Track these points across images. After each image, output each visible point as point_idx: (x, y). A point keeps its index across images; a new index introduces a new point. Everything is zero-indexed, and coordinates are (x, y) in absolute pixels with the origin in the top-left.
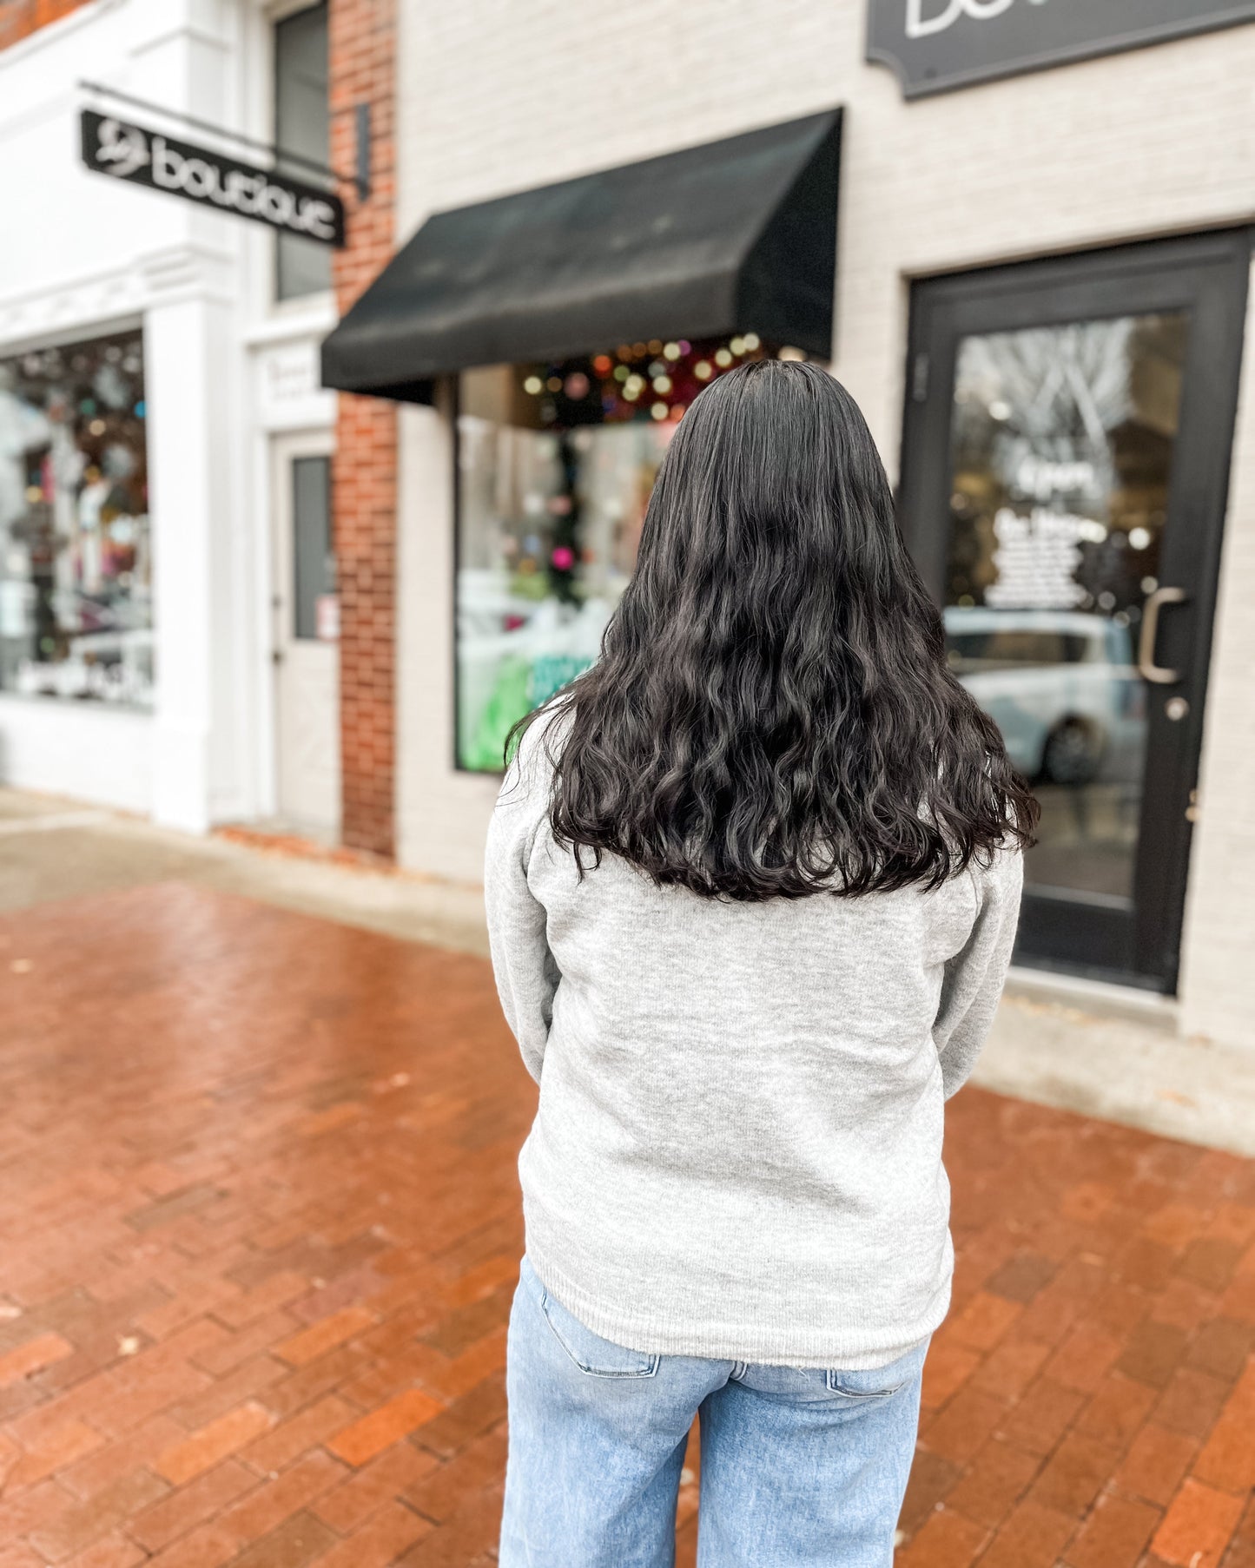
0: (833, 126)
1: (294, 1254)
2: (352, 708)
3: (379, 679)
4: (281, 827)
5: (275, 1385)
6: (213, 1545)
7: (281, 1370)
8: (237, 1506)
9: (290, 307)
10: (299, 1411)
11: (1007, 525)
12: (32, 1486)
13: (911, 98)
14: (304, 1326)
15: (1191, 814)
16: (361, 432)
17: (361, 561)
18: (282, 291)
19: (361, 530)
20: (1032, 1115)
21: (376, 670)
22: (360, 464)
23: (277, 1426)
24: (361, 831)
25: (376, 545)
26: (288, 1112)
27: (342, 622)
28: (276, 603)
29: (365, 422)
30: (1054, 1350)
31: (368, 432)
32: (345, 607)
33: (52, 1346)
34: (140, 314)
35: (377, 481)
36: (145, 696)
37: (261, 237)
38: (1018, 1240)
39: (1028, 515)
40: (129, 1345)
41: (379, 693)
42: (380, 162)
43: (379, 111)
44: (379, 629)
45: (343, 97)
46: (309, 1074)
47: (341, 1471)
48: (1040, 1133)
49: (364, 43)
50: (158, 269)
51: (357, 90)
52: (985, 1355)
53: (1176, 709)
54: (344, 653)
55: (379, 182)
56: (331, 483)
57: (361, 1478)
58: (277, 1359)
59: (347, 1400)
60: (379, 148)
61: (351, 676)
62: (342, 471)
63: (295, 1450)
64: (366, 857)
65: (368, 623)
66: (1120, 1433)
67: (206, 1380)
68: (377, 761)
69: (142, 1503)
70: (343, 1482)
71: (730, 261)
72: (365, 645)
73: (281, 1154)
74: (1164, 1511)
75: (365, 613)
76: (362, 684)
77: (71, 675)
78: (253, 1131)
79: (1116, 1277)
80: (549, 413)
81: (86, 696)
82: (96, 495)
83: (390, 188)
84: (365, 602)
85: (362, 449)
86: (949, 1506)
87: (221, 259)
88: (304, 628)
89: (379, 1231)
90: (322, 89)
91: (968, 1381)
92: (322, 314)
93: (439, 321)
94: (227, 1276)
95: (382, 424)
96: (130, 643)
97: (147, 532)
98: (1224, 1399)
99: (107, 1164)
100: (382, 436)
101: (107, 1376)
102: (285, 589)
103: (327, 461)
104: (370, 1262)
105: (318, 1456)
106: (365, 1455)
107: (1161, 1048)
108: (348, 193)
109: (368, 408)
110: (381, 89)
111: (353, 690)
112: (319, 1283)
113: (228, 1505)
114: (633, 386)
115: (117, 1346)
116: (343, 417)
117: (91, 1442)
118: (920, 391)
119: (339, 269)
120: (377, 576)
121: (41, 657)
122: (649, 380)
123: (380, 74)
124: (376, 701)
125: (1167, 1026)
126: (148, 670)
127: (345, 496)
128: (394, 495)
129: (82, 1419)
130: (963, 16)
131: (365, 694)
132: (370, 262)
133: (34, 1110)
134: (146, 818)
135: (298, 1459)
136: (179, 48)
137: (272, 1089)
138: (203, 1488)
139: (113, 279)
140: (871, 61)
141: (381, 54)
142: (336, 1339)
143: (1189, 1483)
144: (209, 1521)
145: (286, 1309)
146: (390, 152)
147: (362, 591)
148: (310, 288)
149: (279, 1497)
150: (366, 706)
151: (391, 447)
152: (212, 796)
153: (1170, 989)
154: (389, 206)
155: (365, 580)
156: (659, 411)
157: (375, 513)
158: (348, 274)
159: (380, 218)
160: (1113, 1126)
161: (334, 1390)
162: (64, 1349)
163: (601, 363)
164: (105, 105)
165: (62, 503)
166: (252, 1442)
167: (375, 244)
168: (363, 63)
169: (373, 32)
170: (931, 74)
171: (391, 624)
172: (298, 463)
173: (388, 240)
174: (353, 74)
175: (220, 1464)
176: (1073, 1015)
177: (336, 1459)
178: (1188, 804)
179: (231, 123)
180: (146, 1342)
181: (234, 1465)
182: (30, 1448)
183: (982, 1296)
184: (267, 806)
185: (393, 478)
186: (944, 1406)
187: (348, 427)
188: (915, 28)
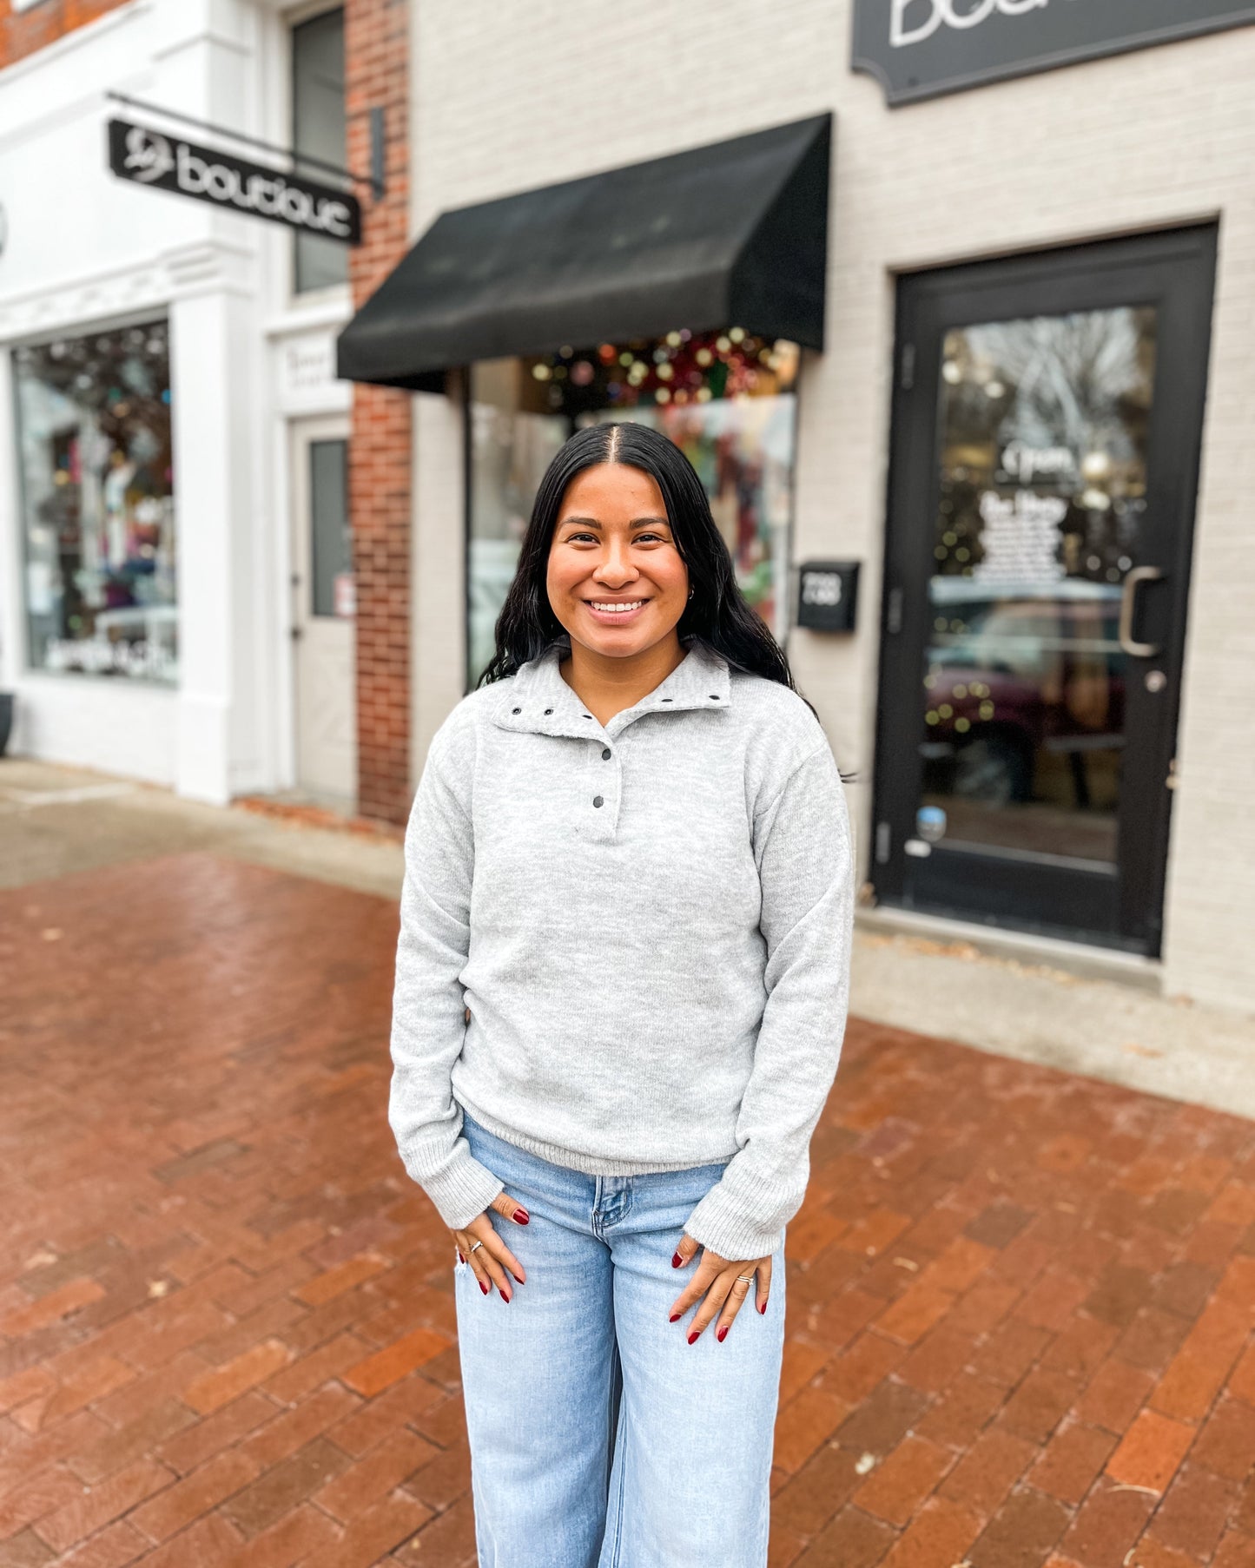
0: (822, 131)
1: (308, 1204)
2: (368, 682)
3: (395, 655)
4: (300, 798)
5: (294, 1324)
6: (237, 1467)
7: (300, 1311)
8: (258, 1433)
9: (308, 299)
10: (316, 1348)
11: (992, 506)
12: (69, 1416)
13: (894, 105)
14: (320, 1270)
15: (1172, 782)
16: (375, 418)
17: (376, 542)
18: (300, 285)
19: (376, 511)
20: (1013, 1070)
21: (391, 646)
22: (375, 449)
23: (295, 1362)
24: (377, 802)
25: (390, 526)
26: (308, 1071)
27: (359, 600)
28: (295, 581)
29: (379, 408)
30: (1024, 1293)
31: (382, 418)
32: (361, 586)
33: (86, 1288)
34: (165, 306)
35: (389, 465)
36: (168, 672)
37: (280, 237)
38: (996, 1190)
39: (1012, 498)
40: (158, 1289)
41: (395, 668)
42: (394, 163)
43: (393, 115)
44: (395, 608)
45: (358, 102)
46: (329, 1034)
47: (356, 1400)
48: (1024, 1089)
49: (378, 50)
50: (183, 264)
51: (371, 95)
52: (961, 1296)
53: (1155, 682)
54: (360, 629)
55: (393, 182)
56: (347, 467)
57: (372, 1408)
58: (296, 1301)
59: (361, 1338)
60: (393, 150)
61: (367, 652)
62: (358, 456)
63: (313, 1383)
64: (382, 826)
65: (385, 601)
66: (1083, 1367)
67: (230, 1319)
68: (391, 734)
69: (171, 1431)
70: (357, 1411)
71: (723, 261)
72: (381, 622)
73: (300, 1112)
74: (1120, 1438)
75: (381, 592)
76: (377, 660)
77: (95, 652)
78: (273, 1091)
79: (1088, 1224)
80: (556, 398)
81: (111, 672)
82: (121, 478)
83: (403, 188)
84: (381, 580)
85: (378, 435)
86: (918, 1433)
87: (244, 254)
88: (322, 606)
89: (392, 1183)
90: (340, 90)
91: (943, 1319)
92: (338, 306)
93: (449, 317)
94: (248, 1224)
95: (396, 411)
96: (154, 616)
97: (171, 513)
98: (1181, 1336)
99: (137, 1122)
100: (396, 422)
101: (139, 1317)
102: (304, 569)
103: (344, 445)
104: (383, 1211)
105: (333, 1386)
106: (377, 1387)
107: (1144, 1006)
108: (363, 192)
109: (381, 395)
110: (394, 94)
111: (368, 666)
112: (335, 1231)
113: (251, 1431)
114: (638, 372)
115: (147, 1289)
116: (358, 404)
117: (124, 1376)
118: (907, 381)
119: (355, 263)
120: (391, 556)
121: (68, 634)
122: (652, 366)
123: (393, 80)
124: (391, 676)
125: (1152, 986)
126: (172, 644)
127: (361, 480)
128: (408, 479)
129: (115, 1356)
130: (943, 25)
131: (380, 669)
132: (384, 258)
133: (69, 1071)
134: (169, 790)
135: (315, 1391)
136: (200, 53)
137: (290, 1050)
138: (228, 1417)
139: (139, 273)
140: (856, 70)
141: (394, 61)
142: (351, 1281)
143: (1145, 1412)
144: (234, 1446)
145: (305, 1254)
146: (404, 154)
147: (376, 571)
148: (328, 280)
149: (298, 1425)
150: (382, 681)
151: (406, 433)
152: (232, 769)
153: (1154, 951)
154: (403, 204)
155: (381, 561)
156: (663, 395)
157: (390, 495)
158: (364, 269)
159: (394, 216)
160: (1095, 1082)
161: (348, 1329)
162: (99, 1292)
163: (606, 351)
164: (132, 115)
165: (89, 484)
166: (273, 1376)
167: (388, 241)
168: (377, 69)
169: (387, 39)
170: (913, 82)
171: (405, 602)
172: (315, 447)
173: (402, 237)
174: (367, 79)
175: (244, 1396)
176: (1061, 976)
177: (351, 1391)
178: (1168, 773)
179: (252, 131)
180: (174, 1286)
181: (257, 1396)
182: (67, 1381)
183: (959, 1242)
184: (287, 778)
185: (406, 463)
186: (919, 1342)
187: (363, 413)
188: (898, 38)
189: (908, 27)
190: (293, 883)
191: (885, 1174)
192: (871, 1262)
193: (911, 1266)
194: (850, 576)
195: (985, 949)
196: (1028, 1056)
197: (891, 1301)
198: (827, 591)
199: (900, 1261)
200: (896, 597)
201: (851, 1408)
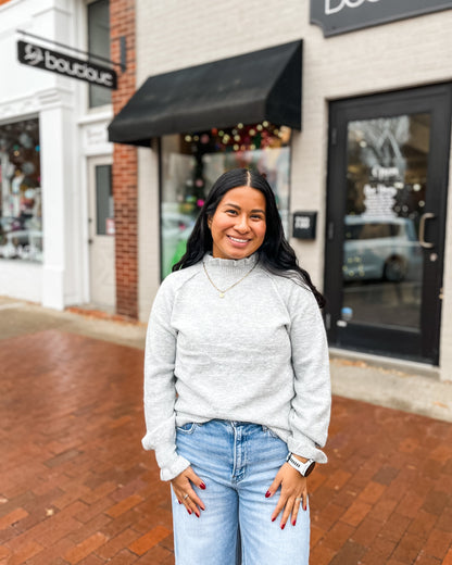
0: (299, 47)
1: (110, 475)
2: (120, 261)
3: (131, 250)
4: (92, 307)
5: (107, 525)
7: (109, 520)
9: (95, 110)
10: (117, 535)
11: (368, 190)
13: (327, 37)
14: (116, 503)
15: (441, 297)
16: (122, 157)
17: (123, 205)
18: (92, 104)
19: (123, 193)
20: (386, 412)
22: (123, 169)
23: (109, 541)
24: (125, 308)
25: (129, 199)
26: (104, 420)
27: (116, 228)
28: (90, 221)
29: (124, 153)
30: (399, 503)
31: (126, 157)
32: (117, 223)
33: (20, 514)
34: (38, 113)
35: (129, 175)
36: (38, 257)
37: (83, 86)
38: (384, 461)
39: (376, 187)
40: (50, 512)
41: (131, 255)
42: (130, 58)
43: (129, 39)
44: (132, 231)
45: (114, 34)
46: (111, 404)
47: (135, 557)
48: (389, 420)
49: (123, 14)
50: (44, 97)
51: (121, 31)
52: (373, 506)
53: (433, 257)
54: (117, 240)
55: (129, 65)
56: (111, 176)
57: (142, 560)
58: (107, 515)
59: (135, 531)
60: (129, 53)
61: (120, 249)
62: (115, 172)
63: (116, 550)
64: (126, 318)
65: (127, 228)
66: (425, 532)
67: (80, 525)
68: (130, 281)
70: (136, 561)
71: (263, 96)
72: (126, 237)
73: (102, 436)
74: (442, 561)
75: (126, 225)
76: (124, 252)
77: (7, 250)
78: (90, 428)
79: (420, 474)
80: (194, 149)
81: (15, 257)
83: (134, 67)
84: (125, 220)
85: (124, 163)
86: (363, 562)
87: (69, 93)
88: (101, 230)
89: (142, 465)
90: (107, 30)
91: (367, 515)
92: (107, 113)
93: (154, 118)
94: (85, 484)
95: (131, 154)
97: (40, 194)
99: (36, 443)
100: (131, 159)
102: (93, 216)
103: (110, 167)
104: (139, 477)
105: (126, 552)
106: (144, 551)
107: (433, 385)
108: (117, 69)
109: (125, 148)
110: (129, 32)
111: (120, 254)
112: (120, 486)
114: (226, 138)
115: (46, 513)
116: (116, 151)
117: (39, 549)
118: (334, 142)
119: (114, 97)
120: (129, 211)
122: (232, 136)
123: (129, 26)
124: (130, 258)
125: (436, 377)
126: (40, 247)
127: (117, 181)
128: (136, 181)
129: (35, 540)
130: (346, 6)
131: (126, 255)
132: (126, 94)
134: (40, 304)
135: (118, 553)
136: (52, 15)
137: (96, 411)
139: (27, 100)
141: (129, 18)
142: (129, 507)
143: (450, 550)
145: (109, 496)
146: (134, 55)
147: (124, 217)
148: (102, 103)
150: (126, 260)
151: (135, 162)
152: (65, 296)
153: (436, 363)
154: (133, 74)
155: (125, 213)
156: (236, 147)
157: (129, 187)
158: (118, 99)
159: (130, 78)
160: (417, 416)
161: (129, 527)
162: (26, 514)
163: (214, 130)
164: (27, 39)
165: (5, 183)
166: (100, 548)
167: (127, 88)
168: (122, 22)
169: (126, 10)
170: (334, 28)
171: (135, 229)
172: (98, 168)
173: (133, 86)
174: (119, 26)
175: (89, 556)
176: (400, 373)
177: (132, 553)
178: (440, 293)
179: (72, 45)
180: (55, 512)
181: (94, 556)
182: (16, 552)
183: (371, 484)
184: (87, 300)
185: (135, 174)
186: (360, 525)
187: (118, 155)
188: (328, 11)
189: (332, 7)
190: (92, 342)
191: (339, 456)
192: (337, 492)
193: (354, 494)
194: (313, 217)
195: (369, 363)
196: (389, 406)
197: (347, 508)
198: (304, 223)
199: (348, 492)
200: (331, 226)
201: (335, 553)
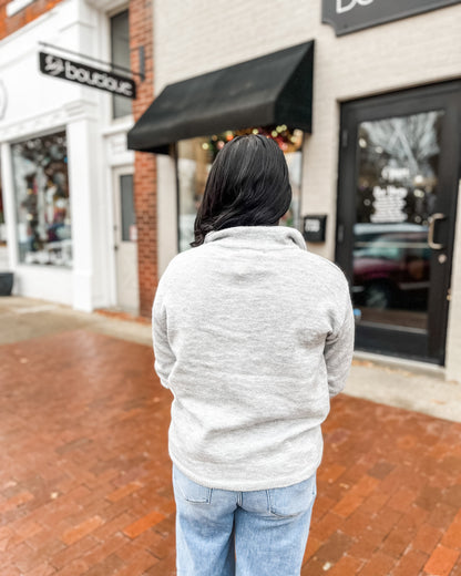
0: (310, 47)
1: (115, 462)
2: (142, 265)
3: (152, 255)
4: (119, 309)
5: (105, 509)
6: (80, 566)
7: (107, 504)
8: (89, 553)
9: (118, 121)
10: (113, 519)
11: (378, 192)
12: (17, 546)
13: (339, 36)
14: (116, 488)
15: (449, 298)
16: (144, 165)
17: (144, 212)
18: (115, 116)
19: (144, 201)
20: (387, 409)
21: (151, 251)
22: (143, 177)
23: (105, 524)
24: (144, 310)
25: (149, 206)
26: (116, 411)
27: (139, 234)
28: (115, 228)
29: (144, 161)
30: (391, 497)
32: (139, 229)
33: (27, 496)
34: (65, 126)
35: (149, 183)
36: (69, 263)
37: (107, 97)
38: (380, 456)
39: (386, 188)
40: (54, 495)
41: (152, 260)
42: (148, 67)
43: (147, 48)
44: (152, 237)
45: (134, 44)
46: (124, 398)
47: (127, 540)
48: (391, 417)
49: (142, 24)
50: (71, 109)
51: (140, 41)
52: (366, 498)
53: (442, 259)
54: (139, 246)
55: (148, 74)
56: (134, 184)
57: (134, 543)
58: (107, 501)
59: (131, 515)
60: (148, 62)
61: (142, 254)
62: (137, 180)
63: (111, 533)
64: (148, 320)
65: (147, 234)
66: (414, 527)
67: (81, 507)
68: (151, 285)
69: (55, 552)
70: (128, 544)
71: (272, 97)
72: (146, 243)
73: (112, 427)
74: (429, 556)
75: (146, 231)
76: (146, 257)
77: (43, 256)
78: (103, 419)
79: (417, 470)
81: (49, 264)
82: (52, 191)
83: (152, 77)
84: (146, 227)
85: (144, 171)
86: (348, 554)
87: (93, 104)
88: (125, 237)
89: (146, 454)
90: (127, 41)
91: (358, 508)
92: (128, 123)
93: (168, 124)
94: (90, 470)
95: (151, 162)
96: (64, 244)
97: (68, 204)
98: (454, 514)
99: (50, 431)
100: (151, 166)
101: (47, 506)
102: (119, 223)
103: (131, 176)
104: (143, 464)
105: (119, 534)
106: (136, 534)
107: (439, 385)
108: (137, 79)
109: (145, 156)
110: (147, 41)
111: (143, 259)
112: (123, 473)
113: (85, 552)
115: (49, 495)
116: (137, 160)
117: (39, 530)
118: (345, 144)
119: (134, 106)
120: (150, 218)
121: (34, 250)
123: (147, 35)
124: (151, 263)
125: (441, 377)
126: (70, 253)
127: (138, 189)
128: (156, 188)
129: (36, 522)
130: (357, 4)
131: (147, 260)
132: (145, 104)
133: (26, 412)
134: (70, 307)
135: (112, 536)
136: (76, 28)
137: (110, 403)
138: (78, 546)
139: (55, 113)
140: (324, 23)
141: (148, 28)
142: (128, 493)
143: (439, 545)
144: (79, 558)
146: (152, 63)
147: (145, 223)
148: (125, 114)
149: (105, 549)
150: (147, 265)
151: (154, 170)
152: (94, 298)
153: (442, 363)
154: (152, 83)
155: (146, 219)
157: (149, 194)
158: (137, 108)
159: (148, 87)
160: (419, 414)
161: (126, 511)
162: (31, 497)
163: (229, 136)
164: (48, 50)
165: (41, 194)
166: (96, 530)
167: (147, 97)
168: (142, 31)
169: (145, 19)
170: (346, 27)
171: (155, 235)
172: (122, 177)
173: (151, 95)
174: (137, 36)
175: (84, 538)
176: (406, 374)
177: (125, 536)
178: (448, 294)
179: (96, 56)
180: (59, 495)
181: (89, 538)
182: (17, 532)
183: (365, 477)
184: (113, 302)
185: (155, 182)
186: (349, 517)
187: (139, 163)
188: (340, 10)
189: (343, 5)
190: (112, 341)
191: (337, 450)
192: (331, 485)
193: (346, 486)
194: (323, 220)
195: (376, 363)
196: (393, 404)
197: (338, 500)
198: (314, 226)
199: (342, 485)
200: (341, 228)
201: (322, 543)
